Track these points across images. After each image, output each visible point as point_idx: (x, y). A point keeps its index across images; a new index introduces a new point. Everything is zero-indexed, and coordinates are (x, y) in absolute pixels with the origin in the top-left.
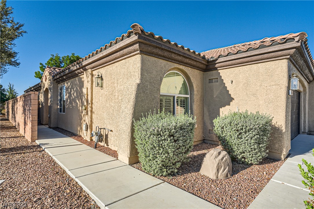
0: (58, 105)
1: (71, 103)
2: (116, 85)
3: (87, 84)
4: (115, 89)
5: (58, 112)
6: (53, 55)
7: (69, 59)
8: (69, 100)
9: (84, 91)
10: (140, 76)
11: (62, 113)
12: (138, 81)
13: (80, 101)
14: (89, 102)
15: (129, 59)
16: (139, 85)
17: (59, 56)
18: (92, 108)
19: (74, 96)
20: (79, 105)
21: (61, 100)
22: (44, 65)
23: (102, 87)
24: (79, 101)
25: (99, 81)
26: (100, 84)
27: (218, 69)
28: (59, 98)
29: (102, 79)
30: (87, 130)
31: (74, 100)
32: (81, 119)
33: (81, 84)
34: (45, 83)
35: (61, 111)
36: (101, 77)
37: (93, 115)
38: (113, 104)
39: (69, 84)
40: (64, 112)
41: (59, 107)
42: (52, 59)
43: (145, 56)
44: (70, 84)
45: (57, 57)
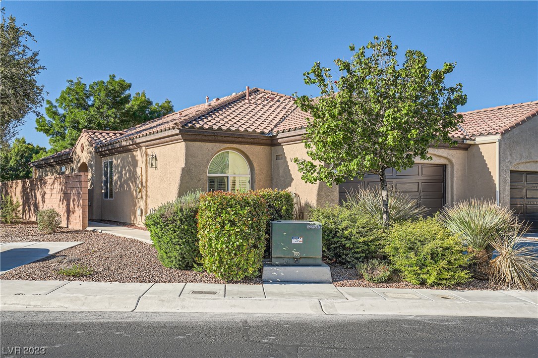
0: (102, 189)
1: (122, 186)
2: (168, 167)
3: (141, 164)
4: (167, 170)
5: (102, 198)
6: (72, 82)
7: (104, 90)
8: (119, 183)
9: (138, 171)
10: (185, 161)
11: (109, 199)
12: (183, 166)
13: (134, 183)
14: (144, 185)
15: (177, 144)
16: (183, 169)
17: (83, 82)
18: (147, 191)
19: (126, 177)
20: (132, 189)
21: (106, 182)
22: (55, 104)
23: (156, 167)
24: (132, 184)
25: (153, 161)
26: (154, 164)
27: (282, 144)
28: (104, 179)
29: (156, 160)
30: (141, 216)
31: (126, 182)
32: (135, 205)
33: (135, 164)
34: (81, 156)
35: (106, 196)
36: (156, 157)
37: (148, 199)
38: (165, 186)
39: (119, 161)
40: (111, 197)
41: (103, 191)
42: (71, 89)
43: (189, 143)
44: (121, 161)
45: (79, 84)
